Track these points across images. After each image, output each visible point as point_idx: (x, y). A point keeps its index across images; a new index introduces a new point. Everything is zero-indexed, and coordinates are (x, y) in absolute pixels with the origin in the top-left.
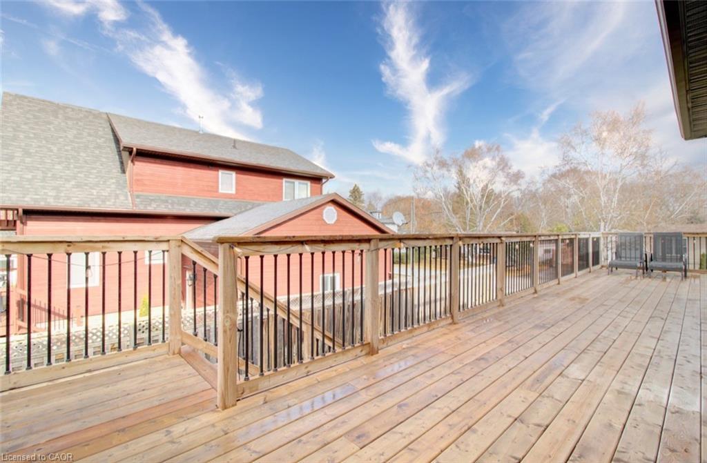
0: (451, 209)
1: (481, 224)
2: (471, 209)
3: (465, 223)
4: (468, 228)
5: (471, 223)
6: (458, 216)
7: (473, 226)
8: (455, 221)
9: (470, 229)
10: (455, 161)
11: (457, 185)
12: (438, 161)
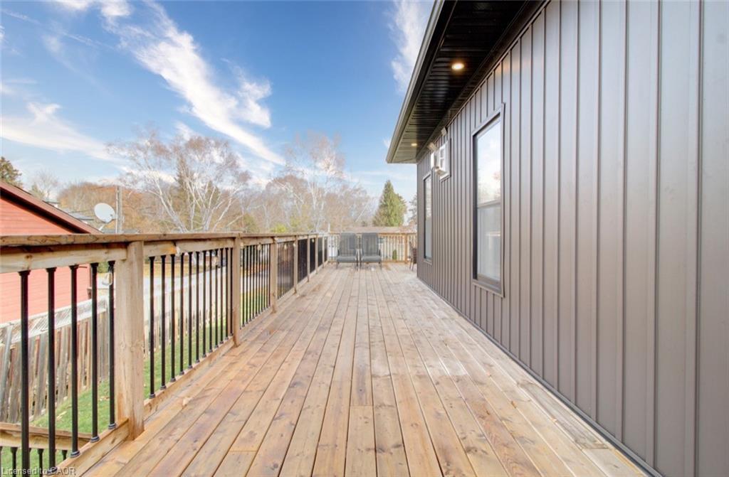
0: (171, 205)
1: (208, 223)
2: (196, 206)
3: (188, 221)
4: (192, 227)
5: (196, 222)
6: (180, 213)
7: (197, 225)
8: (176, 218)
9: (194, 228)
10: (176, 149)
11: (177, 178)
12: (153, 145)
